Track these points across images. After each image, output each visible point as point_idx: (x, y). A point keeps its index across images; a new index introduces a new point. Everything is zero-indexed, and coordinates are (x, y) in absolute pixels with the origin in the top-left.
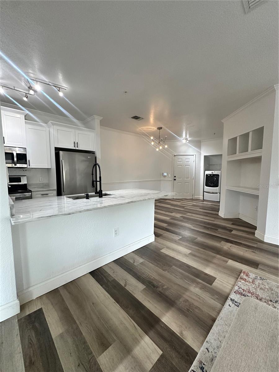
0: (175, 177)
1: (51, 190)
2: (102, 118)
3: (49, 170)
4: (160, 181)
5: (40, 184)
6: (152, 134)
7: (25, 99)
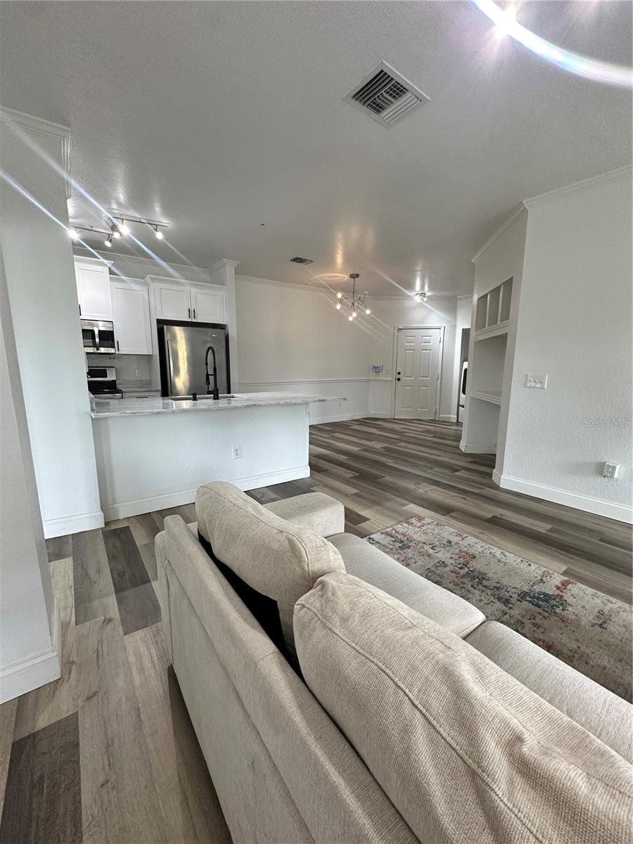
0: (399, 373)
1: (152, 391)
2: (239, 262)
3: (149, 357)
4: (368, 381)
5: (136, 381)
6: (340, 287)
7: (108, 244)
